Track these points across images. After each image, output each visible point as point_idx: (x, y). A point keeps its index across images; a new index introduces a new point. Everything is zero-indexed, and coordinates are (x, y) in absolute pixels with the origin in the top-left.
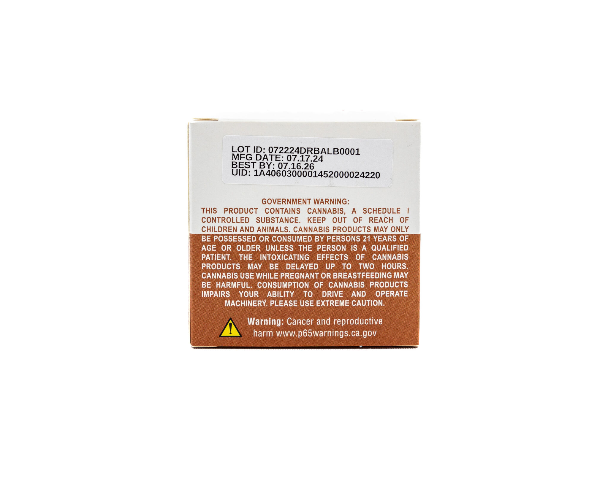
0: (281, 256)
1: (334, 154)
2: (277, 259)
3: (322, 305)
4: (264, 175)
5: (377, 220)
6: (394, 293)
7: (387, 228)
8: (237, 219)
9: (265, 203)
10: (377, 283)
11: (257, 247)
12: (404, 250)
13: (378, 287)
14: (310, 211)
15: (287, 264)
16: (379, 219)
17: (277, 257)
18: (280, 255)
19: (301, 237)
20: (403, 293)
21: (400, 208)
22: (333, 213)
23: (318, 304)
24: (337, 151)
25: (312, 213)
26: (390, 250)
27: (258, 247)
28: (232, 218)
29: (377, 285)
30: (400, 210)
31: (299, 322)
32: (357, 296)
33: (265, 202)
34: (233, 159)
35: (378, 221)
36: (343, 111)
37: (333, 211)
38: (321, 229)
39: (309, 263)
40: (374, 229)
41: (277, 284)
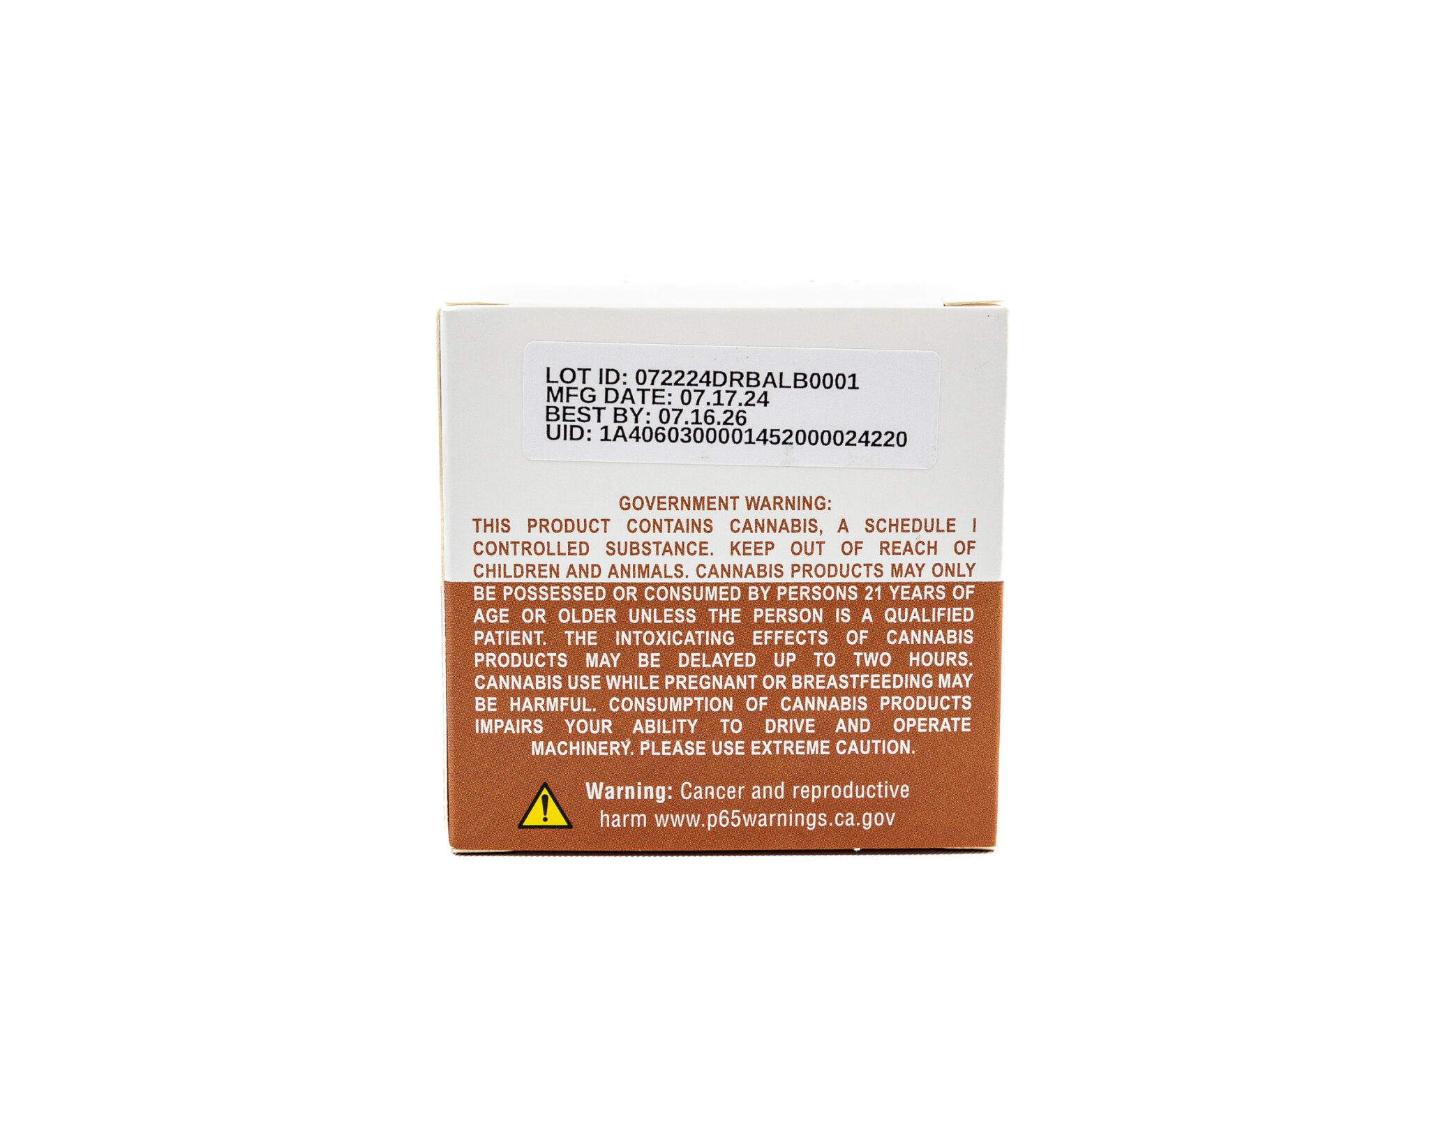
0: (666, 634)
1: (795, 387)
2: (656, 641)
3: (764, 753)
4: (625, 440)
5: (899, 548)
6: (937, 723)
7: (922, 567)
8: (559, 546)
9: (627, 506)
10: (896, 700)
11: (607, 613)
12: (962, 620)
13: (900, 708)
14: (736, 526)
15: (681, 655)
16: (903, 546)
17: (657, 638)
18: (664, 632)
19: (715, 588)
20: (959, 723)
21: (954, 519)
22: (793, 531)
23: (756, 750)
24: (803, 380)
25: (741, 531)
26: (929, 620)
27: (611, 613)
28: (548, 543)
29: (898, 704)
30: (954, 525)
31: (710, 793)
32: (850, 731)
33: (626, 504)
34: (548, 401)
35: (901, 551)
36: (812, 281)
37: (793, 525)
38: (764, 571)
39: (734, 652)
40: (892, 571)
41: (656, 703)
